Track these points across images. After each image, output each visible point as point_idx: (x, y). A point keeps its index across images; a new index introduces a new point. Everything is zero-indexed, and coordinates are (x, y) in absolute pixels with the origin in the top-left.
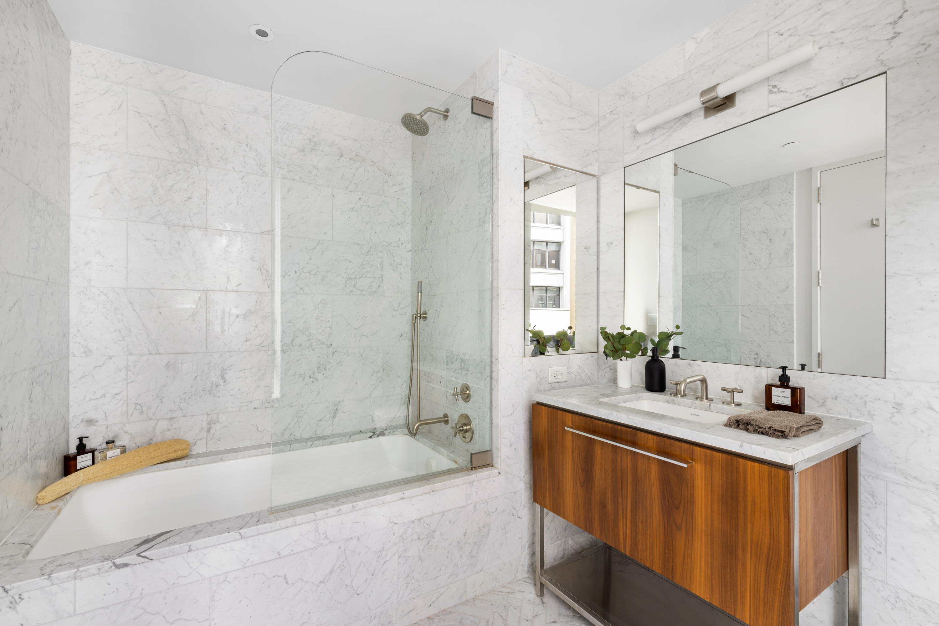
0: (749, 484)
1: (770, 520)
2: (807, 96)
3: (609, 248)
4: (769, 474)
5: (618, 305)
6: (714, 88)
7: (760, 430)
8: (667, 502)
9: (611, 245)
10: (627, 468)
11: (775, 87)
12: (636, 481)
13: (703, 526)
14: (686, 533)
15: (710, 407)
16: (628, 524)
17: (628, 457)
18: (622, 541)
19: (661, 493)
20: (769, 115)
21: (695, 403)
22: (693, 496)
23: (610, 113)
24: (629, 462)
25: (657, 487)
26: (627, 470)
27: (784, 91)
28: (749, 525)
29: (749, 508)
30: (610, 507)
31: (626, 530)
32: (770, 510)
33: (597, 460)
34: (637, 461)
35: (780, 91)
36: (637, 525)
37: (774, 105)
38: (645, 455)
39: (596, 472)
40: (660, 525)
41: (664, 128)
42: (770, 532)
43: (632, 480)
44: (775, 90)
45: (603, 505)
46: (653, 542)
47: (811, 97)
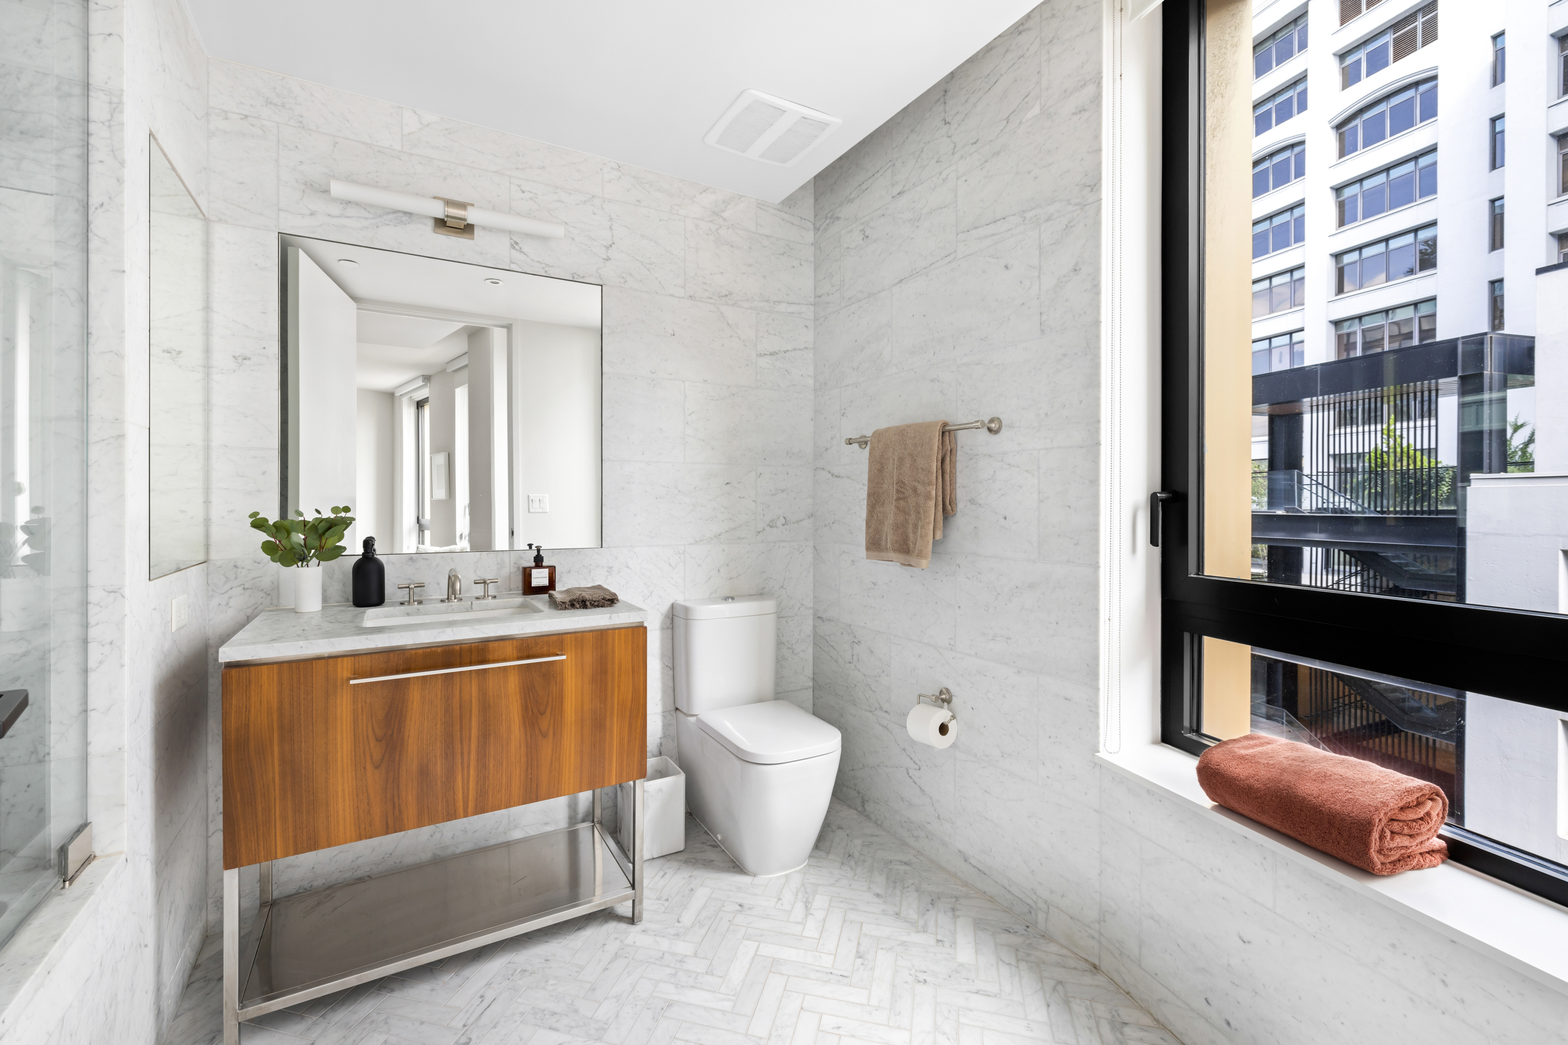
0: (617, 651)
1: (633, 676)
2: (546, 272)
3: (238, 365)
4: (632, 635)
5: (266, 472)
6: (463, 206)
7: (596, 603)
8: (530, 713)
9: (245, 361)
10: (471, 698)
11: (517, 243)
12: (486, 707)
13: (573, 715)
14: (554, 734)
15: (471, 605)
16: (472, 772)
17: (473, 682)
18: (461, 804)
19: (522, 707)
20: (509, 270)
21: (452, 606)
22: (561, 691)
23: (242, 117)
24: (473, 688)
25: (517, 702)
26: (471, 701)
27: (526, 253)
28: (616, 690)
29: (616, 674)
30: (439, 769)
31: (468, 783)
32: (633, 667)
33: (412, 710)
34: (487, 682)
35: (521, 251)
36: (487, 765)
37: (516, 264)
38: (499, 668)
39: (410, 730)
40: (520, 746)
41: (365, 209)
42: (633, 687)
43: (479, 711)
44: (517, 247)
45: (424, 772)
46: (511, 774)
47: (549, 274)
